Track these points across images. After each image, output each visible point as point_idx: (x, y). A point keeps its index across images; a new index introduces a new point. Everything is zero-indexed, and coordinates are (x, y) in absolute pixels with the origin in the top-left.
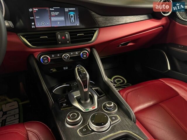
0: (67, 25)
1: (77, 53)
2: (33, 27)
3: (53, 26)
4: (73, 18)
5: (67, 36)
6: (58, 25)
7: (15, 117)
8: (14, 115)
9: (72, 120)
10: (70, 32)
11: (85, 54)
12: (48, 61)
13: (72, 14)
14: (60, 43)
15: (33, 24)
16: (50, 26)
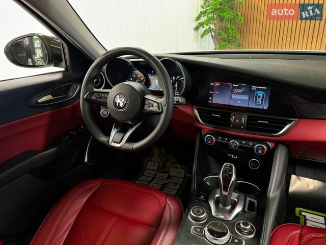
0: (250, 106)
1: (251, 144)
2: (209, 101)
3: (231, 104)
4: (260, 99)
5: (243, 120)
6: (239, 104)
7: (175, 186)
8: (176, 184)
9: (194, 214)
10: (249, 116)
11: (261, 149)
12: (212, 142)
13: (260, 94)
14: (232, 126)
15: (210, 98)
16: (228, 104)
